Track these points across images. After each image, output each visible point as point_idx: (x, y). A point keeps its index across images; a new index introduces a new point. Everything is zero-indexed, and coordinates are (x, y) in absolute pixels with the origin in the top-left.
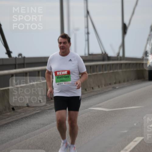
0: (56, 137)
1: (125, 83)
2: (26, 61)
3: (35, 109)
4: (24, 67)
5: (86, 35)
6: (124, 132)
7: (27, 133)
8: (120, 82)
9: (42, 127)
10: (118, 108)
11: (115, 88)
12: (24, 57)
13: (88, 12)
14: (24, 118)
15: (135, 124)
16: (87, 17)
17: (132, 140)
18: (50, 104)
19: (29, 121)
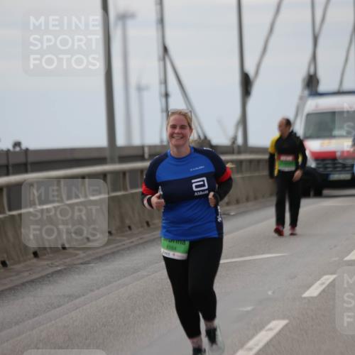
0: (98, 324)
1: (250, 204)
2: (31, 159)
3: (52, 264)
4: (26, 171)
5: (164, 100)
6: (245, 310)
7: (35, 316)
8: (238, 202)
9: (68, 302)
10: (233, 257)
11: (228, 215)
12: (27, 150)
13: (165, 50)
14: (27, 282)
15: (270, 293)
16: (164, 59)
17: (264, 327)
19: (39, 290)
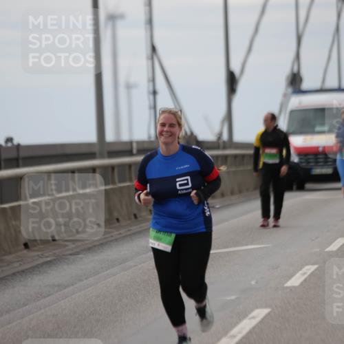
0: (86, 313)
1: (235, 197)
3: (42, 255)
4: (18, 166)
5: (152, 97)
6: (229, 298)
7: (25, 305)
9: (57, 292)
11: (214, 207)
13: (154, 49)
14: (18, 272)
16: (152, 58)
18: (74, 244)
19: (29, 279)
